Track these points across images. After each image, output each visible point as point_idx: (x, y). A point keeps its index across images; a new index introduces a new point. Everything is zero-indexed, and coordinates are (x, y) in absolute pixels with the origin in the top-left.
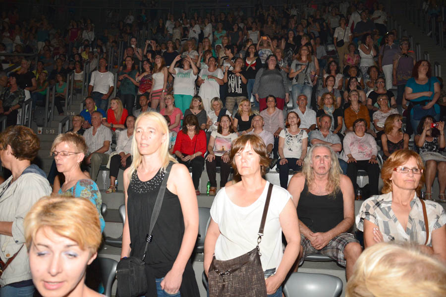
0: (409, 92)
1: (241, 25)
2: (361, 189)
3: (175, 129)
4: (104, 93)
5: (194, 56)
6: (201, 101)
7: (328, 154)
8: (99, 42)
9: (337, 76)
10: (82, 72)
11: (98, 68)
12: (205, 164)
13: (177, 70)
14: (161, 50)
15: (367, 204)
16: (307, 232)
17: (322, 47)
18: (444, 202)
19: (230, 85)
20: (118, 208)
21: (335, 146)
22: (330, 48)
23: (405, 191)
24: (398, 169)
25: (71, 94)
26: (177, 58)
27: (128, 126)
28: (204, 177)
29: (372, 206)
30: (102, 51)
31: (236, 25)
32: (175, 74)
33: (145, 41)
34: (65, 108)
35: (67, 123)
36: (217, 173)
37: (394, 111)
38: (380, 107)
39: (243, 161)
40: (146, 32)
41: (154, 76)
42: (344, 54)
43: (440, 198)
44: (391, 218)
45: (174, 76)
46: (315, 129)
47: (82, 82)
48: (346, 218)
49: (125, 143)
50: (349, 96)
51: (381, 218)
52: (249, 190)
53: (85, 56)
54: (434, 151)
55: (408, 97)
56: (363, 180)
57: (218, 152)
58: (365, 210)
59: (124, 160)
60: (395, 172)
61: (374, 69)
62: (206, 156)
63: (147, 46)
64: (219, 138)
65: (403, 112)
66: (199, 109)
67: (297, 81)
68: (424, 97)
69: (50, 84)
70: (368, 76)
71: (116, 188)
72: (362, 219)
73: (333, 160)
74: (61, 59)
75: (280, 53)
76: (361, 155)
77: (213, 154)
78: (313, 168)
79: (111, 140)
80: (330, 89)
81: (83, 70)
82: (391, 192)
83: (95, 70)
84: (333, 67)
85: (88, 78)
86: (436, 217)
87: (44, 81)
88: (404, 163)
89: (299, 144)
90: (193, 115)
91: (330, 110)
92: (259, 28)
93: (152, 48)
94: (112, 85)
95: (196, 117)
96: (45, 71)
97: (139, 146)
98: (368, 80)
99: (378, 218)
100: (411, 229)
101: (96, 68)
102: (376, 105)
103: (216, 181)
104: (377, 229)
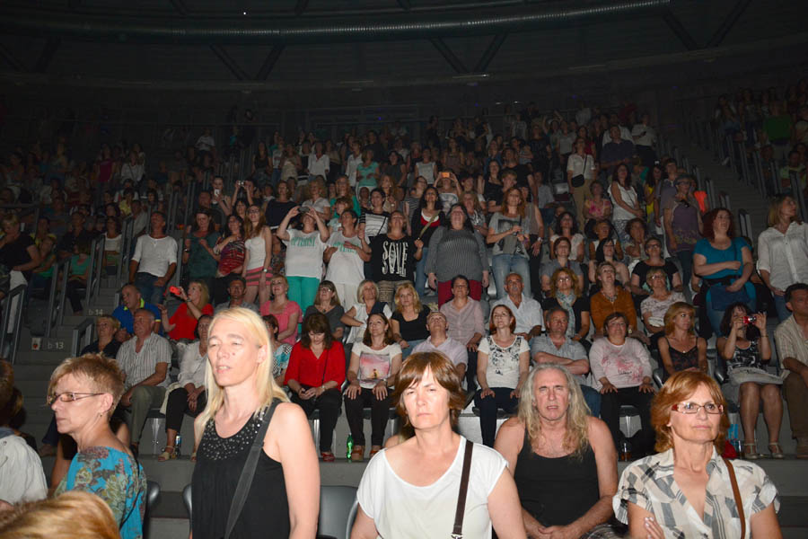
0: (702, 263)
1: (404, 153)
2: (628, 440)
3: (287, 340)
4: (159, 276)
5: (323, 208)
6: (333, 289)
7: (561, 382)
8: (152, 184)
9: (574, 238)
10: (120, 237)
11: (149, 230)
12: (343, 404)
13: (291, 233)
14: (261, 197)
15: (631, 473)
16: (534, 526)
17: (546, 187)
18: (778, 458)
19: (387, 261)
20: (181, 490)
21: (577, 363)
22: (560, 189)
23: (696, 446)
24: (680, 407)
25: (98, 275)
26: (293, 213)
27: (200, 334)
28: (342, 427)
29: (639, 476)
30: (156, 197)
31: (393, 154)
32: (288, 240)
33: (235, 183)
34: (85, 303)
35: (89, 329)
36: (364, 420)
37: (678, 297)
38: (652, 290)
39: (420, 403)
40: (236, 165)
41: (248, 243)
42: (585, 199)
43: (771, 451)
44: (674, 497)
45: (286, 243)
46: (540, 333)
47: (118, 254)
48: (603, 497)
49: (195, 367)
50: (598, 273)
51: (656, 497)
52: (430, 454)
53: (125, 208)
54: (753, 366)
55: (700, 270)
56: (630, 424)
57: (367, 381)
58: (627, 485)
59: (194, 396)
60: (674, 413)
61: (637, 224)
62: (345, 388)
63: (237, 191)
64: (368, 354)
65: (693, 298)
66: (331, 304)
67: (501, 250)
68: (727, 269)
69: (58, 259)
70: (627, 236)
71: (178, 450)
72: (623, 500)
73: (571, 391)
74: (81, 213)
75: (472, 202)
76: (625, 378)
77: (358, 386)
78: (536, 408)
79: (169, 361)
80: (562, 262)
81: (120, 233)
82: (671, 450)
83: (142, 233)
84: (567, 222)
85: (130, 247)
86: (754, 490)
87: (49, 254)
88: (688, 396)
89: (515, 364)
90: (320, 313)
91: (567, 300)
92: (435, 158)
93: (246, 193)
94: (173, 260)
95: (326, 317)
96: (52, 235)
97: (215, 369)
98: (628, 244)
99: (653, 498)
100: (711, 514)
101: (145, 228)
102: (645, 286)
103: (363, 435)
104: (651, 519)
